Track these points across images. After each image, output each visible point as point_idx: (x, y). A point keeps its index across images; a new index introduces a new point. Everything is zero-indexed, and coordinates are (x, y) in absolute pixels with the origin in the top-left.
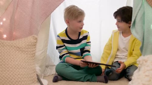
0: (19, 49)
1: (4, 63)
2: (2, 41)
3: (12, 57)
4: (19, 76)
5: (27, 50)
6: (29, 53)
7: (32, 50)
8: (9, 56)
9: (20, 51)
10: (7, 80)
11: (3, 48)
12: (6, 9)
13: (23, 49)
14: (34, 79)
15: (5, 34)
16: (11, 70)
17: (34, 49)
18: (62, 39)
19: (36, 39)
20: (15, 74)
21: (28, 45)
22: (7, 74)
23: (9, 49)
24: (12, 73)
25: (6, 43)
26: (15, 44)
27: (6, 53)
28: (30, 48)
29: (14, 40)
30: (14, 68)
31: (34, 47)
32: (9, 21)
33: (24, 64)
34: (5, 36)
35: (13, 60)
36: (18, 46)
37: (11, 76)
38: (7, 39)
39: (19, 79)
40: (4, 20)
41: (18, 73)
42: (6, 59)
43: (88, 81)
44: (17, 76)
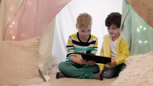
0: (24, 48)
1: (10, 60)
2: (11, 41)
3: (18, 55)
4: (22, 70)
5: (30, 49)
6: (33, 52)
7: (36, 49)
8: (15, 53)
9: (25, 49)
10: (11, 73)
11: (10, 47)
12: (15, 15)
13: (27, 48)
14: (36, 74)
15: (14, 36)
16: (16, 65)
17: (37, 49)
18: (72, 40)
19: (39, 40)
20: (19, 69)
21: (31, 45)
22: (12, 69)
23: (15, 48)
24: (16, 67)
25: (13, 43)
26: (21, 43)
27: (13, 51)
28: (33, 48)
29: (21, 40)
30: (18, 64)
31: (37, 46)
32: (17, 25)
33: (27, 61)
34: (14, 37)
35: (18, 57)
36: (23, 45)
37: (15, 70)
38: (15, 40)
39: (22, 73)
40: (14, 23)
41: (22, 68)
42: (12, 56)
43: (86, 78)
44: (20, 70)
